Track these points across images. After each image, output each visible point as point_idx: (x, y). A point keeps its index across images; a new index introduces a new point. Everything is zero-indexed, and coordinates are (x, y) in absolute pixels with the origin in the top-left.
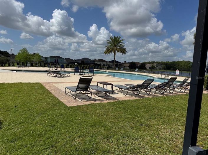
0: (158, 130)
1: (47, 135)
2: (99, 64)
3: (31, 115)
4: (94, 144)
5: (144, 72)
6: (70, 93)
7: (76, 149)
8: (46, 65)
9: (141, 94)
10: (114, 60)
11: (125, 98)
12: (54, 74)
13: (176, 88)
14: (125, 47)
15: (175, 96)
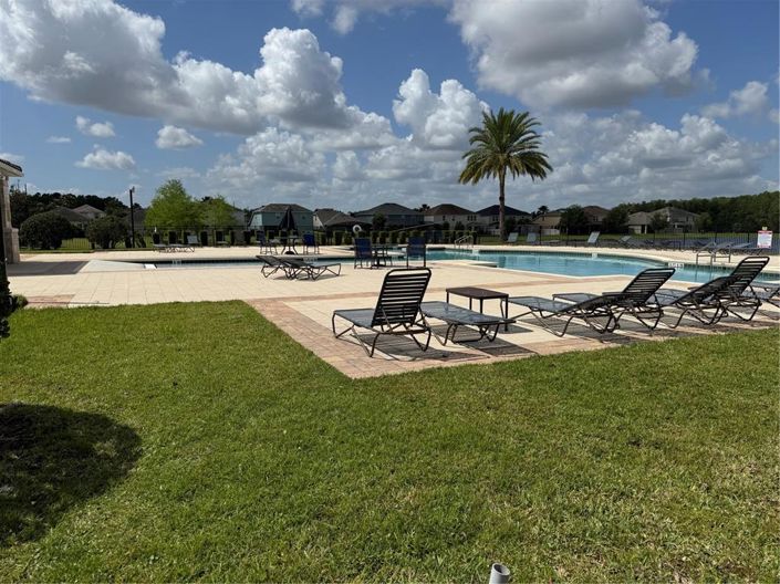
1: (295, 477)
2: (441, 222)
3: (229, 411)
4: (461, 509)
5: (625, 246)
7: (400, 527)
8: (252, 239)
9: (623, 329)
10: (498, 203)
11: (561, 344)
12: (287, 269)
13: (768, 301)
14: (540, 150)
15: (765, 331)
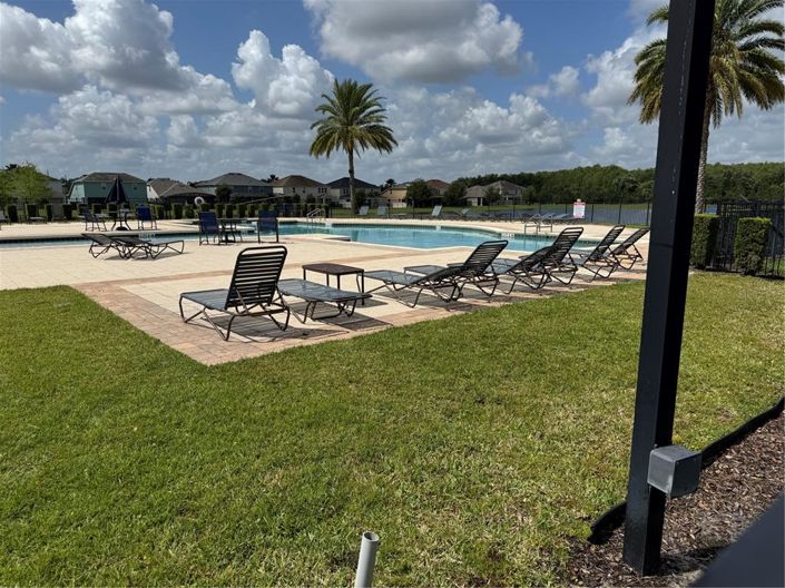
0: (537, 414)
1: (152, 475)
2: (291, 194)
3: (67, 412)
4: (329, 484)
5: (465, 218)
6: (202, 315)
7: (269, 510)
8: (75, 213)
9: (466, 298)
10: (348, 176)
11: (413, 315)
12: (121, 248)
13: (582, 266)
14: (385, 124)
15: (581, 293)
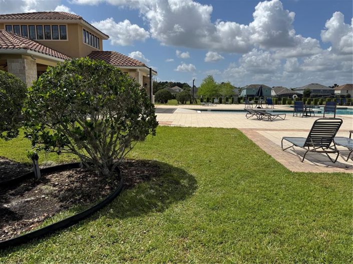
2: (345, 94)
6: (291, 148)
7: (318, 248)
8: (241, 101)
12: (258, 116)
